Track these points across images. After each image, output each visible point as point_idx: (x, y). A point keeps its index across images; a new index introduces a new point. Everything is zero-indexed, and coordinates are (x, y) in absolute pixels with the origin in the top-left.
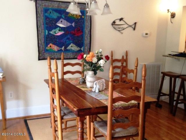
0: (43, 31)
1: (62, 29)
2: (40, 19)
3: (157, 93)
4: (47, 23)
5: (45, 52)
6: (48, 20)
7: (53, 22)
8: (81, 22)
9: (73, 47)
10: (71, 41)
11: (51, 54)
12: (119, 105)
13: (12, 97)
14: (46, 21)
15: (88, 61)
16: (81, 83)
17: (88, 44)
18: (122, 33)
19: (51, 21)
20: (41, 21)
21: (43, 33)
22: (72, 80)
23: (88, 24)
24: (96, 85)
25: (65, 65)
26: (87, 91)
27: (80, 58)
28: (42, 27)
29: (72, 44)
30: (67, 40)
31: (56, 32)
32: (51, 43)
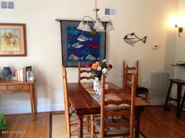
0: (66, 44)
1: (81, 43)
2: (64, 35)
3: (166, 98)
4: (70, 38)
5: (68, 61)
6: (70, 36)
7: (75, 37)
8: (97, 37)
9: (90, 57)
10: (89, 53)
11: (73, 63)
12: (112, 107)
13: (42, 96)
14: (69, 37)
15: (93, 69)
16: (91, 87)
17: (103, 55)
18: (133, 46)
19: (73, 37)
20: (65, 37)
21: (66, 46)
22: (86, 84)
23: (103, 38)
24: (99, 89)
25: (81, 72)
26: (92, 93)
27: (88, 67)
28: (66, 42)
29: (89, 55)
30: (86, 52)
31: (77, 46)
32: (73, 54)
